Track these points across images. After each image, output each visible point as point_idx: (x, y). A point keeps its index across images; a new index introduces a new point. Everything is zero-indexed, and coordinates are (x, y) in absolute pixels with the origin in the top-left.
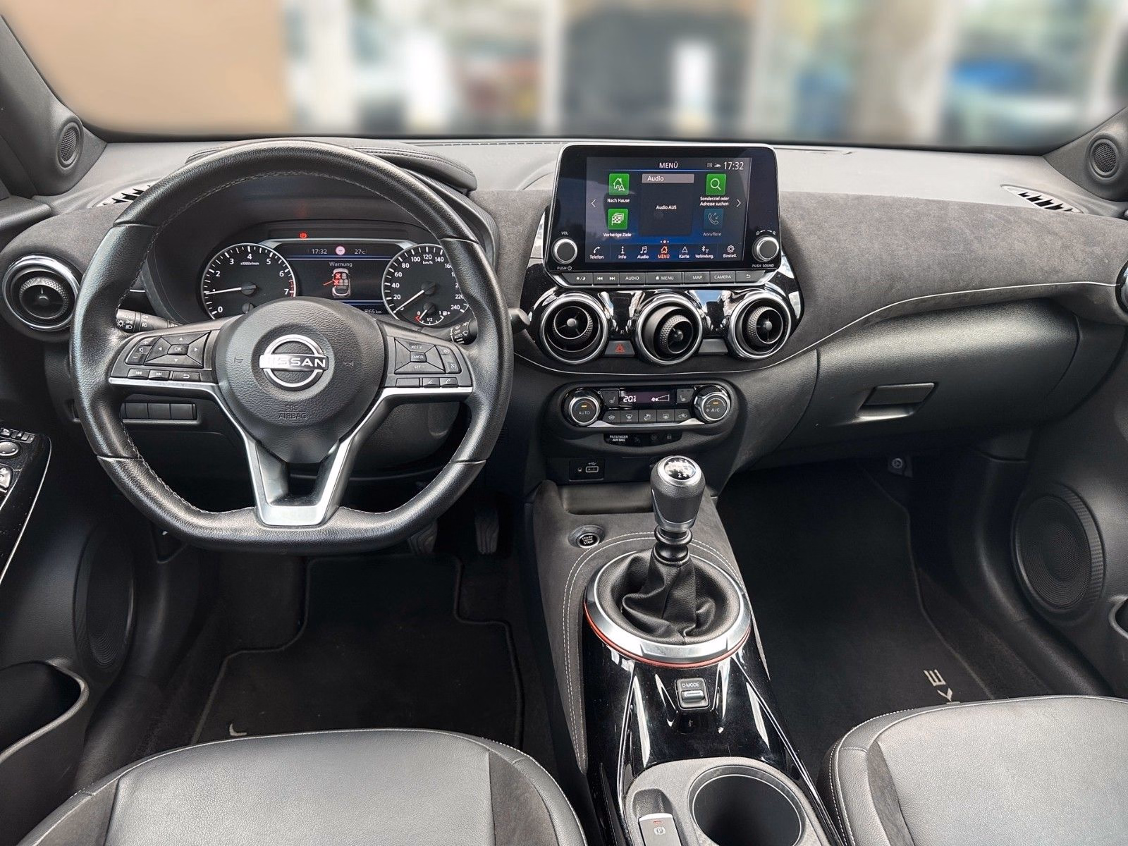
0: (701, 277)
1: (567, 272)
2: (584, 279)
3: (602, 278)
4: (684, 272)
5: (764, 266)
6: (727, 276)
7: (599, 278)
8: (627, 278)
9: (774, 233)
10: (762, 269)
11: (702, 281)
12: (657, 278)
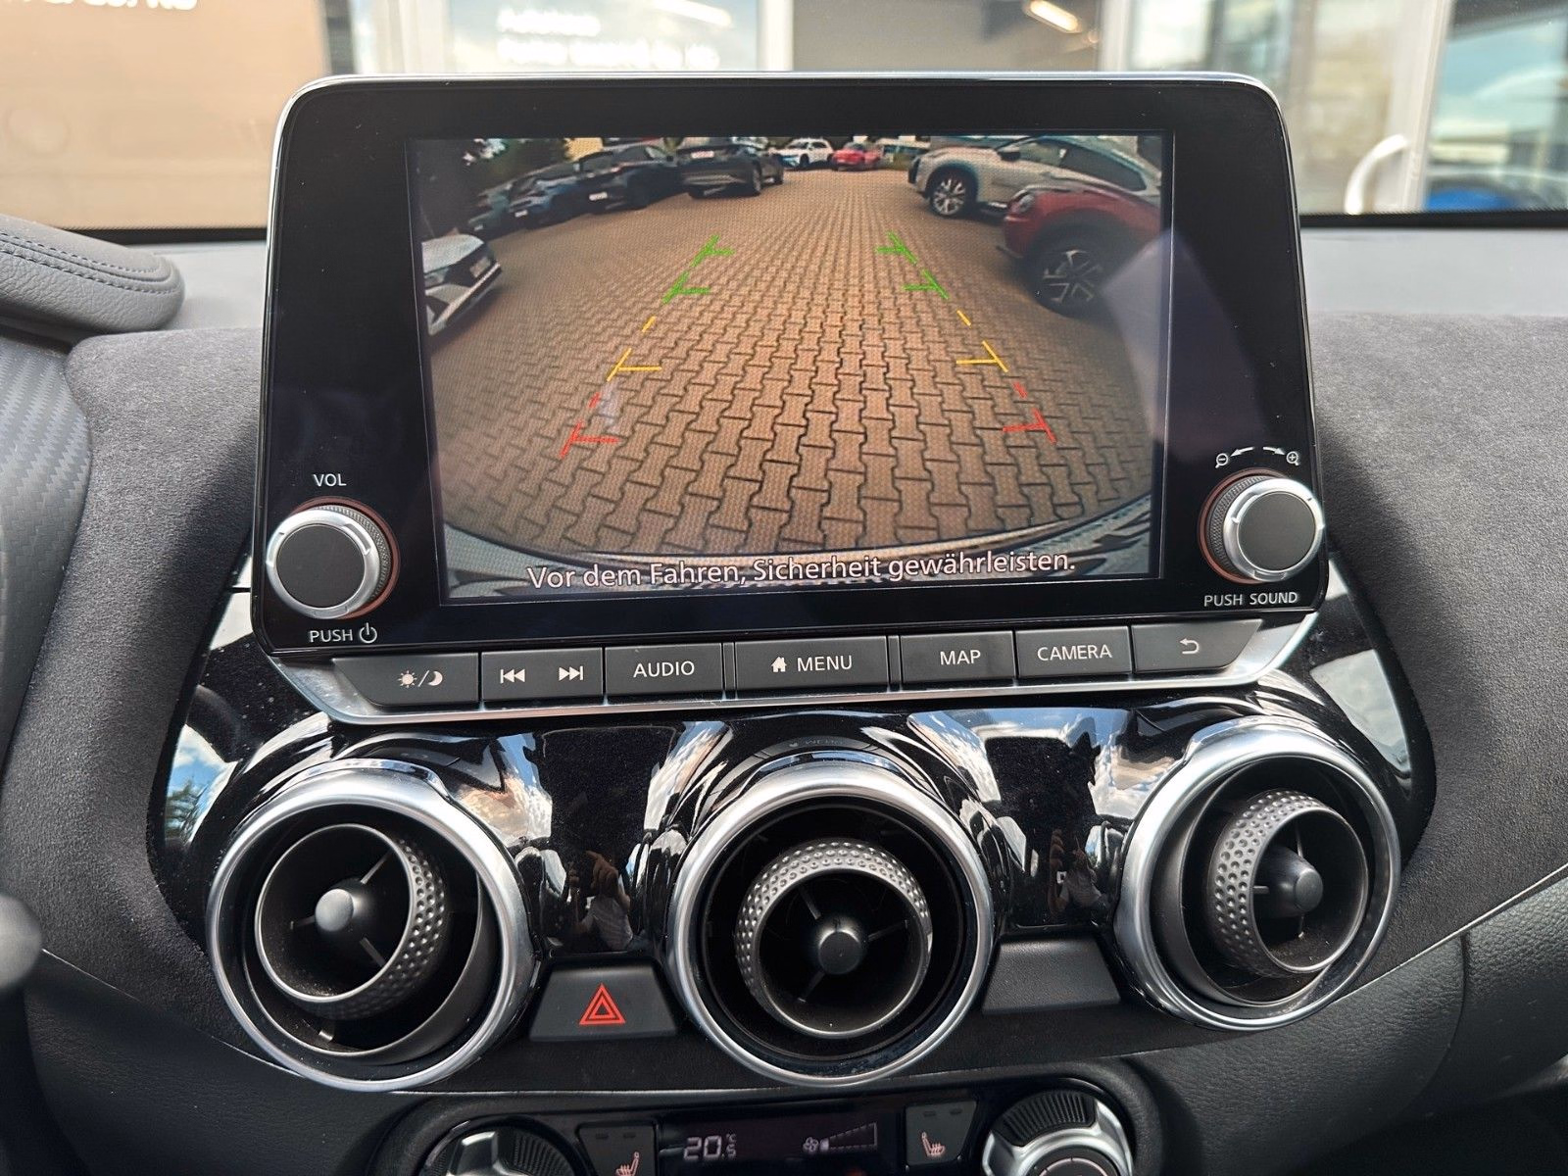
0: (976, 654)
1: (353, 650)
2: (438, 679)
3: (521, 676)
4: (900, 632)
5: (1256, 600)
6: (1092, 650)
7: (510, 676)
8: (640, 670)
9: (1294, 458)
10: (1244, 612)
11: (983, 674)
12: (780, 665)
